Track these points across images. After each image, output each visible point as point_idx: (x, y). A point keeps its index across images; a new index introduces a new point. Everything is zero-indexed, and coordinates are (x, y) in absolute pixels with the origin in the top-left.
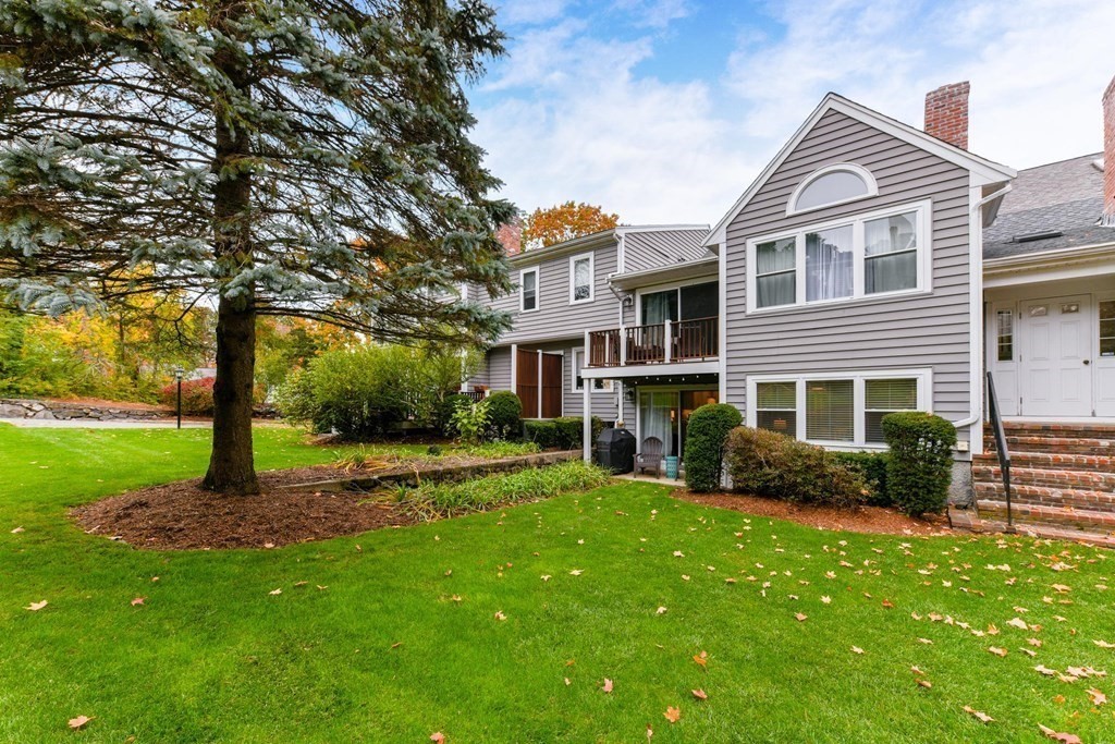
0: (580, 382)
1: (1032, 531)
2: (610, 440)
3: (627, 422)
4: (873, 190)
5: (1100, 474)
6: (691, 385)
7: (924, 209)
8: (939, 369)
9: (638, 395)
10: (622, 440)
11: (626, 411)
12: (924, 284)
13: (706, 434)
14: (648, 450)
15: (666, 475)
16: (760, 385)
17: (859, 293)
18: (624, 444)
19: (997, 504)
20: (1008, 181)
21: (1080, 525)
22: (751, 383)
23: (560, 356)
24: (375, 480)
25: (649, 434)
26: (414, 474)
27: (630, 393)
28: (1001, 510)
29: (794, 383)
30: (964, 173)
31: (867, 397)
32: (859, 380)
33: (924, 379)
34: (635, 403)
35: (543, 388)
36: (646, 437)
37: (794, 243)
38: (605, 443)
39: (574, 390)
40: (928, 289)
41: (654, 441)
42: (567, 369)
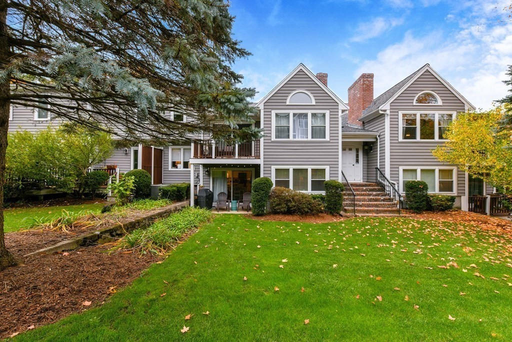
0: (174, 165)
1: (360, 215)
4: (314, 103)
5: (367, 197)
6: (248, 168)
7: (327, 113)
8: (331, 166)
9: (211, 172)
11: (205, 180)
12: (328, 138)
13: (263, 191)
15: (232, 209)
16: (277, 170)
17: (310, 138)
19: (350, 208)
20: (347, 110)
21: (367, 212)
22: (273, 168)
23: (161, 150)
24: (98, 235)
26: (120, 226)
27: (207, 171)
28: (352, 210)
29: (289, 169)
30: (337, 104)
31: (312, 175)
32: (310, 168)
33: (327, 168)
34: (209, 176)
35: (154, 167)
37: (289, 115)
38: (202, 196)
39: (170, 168)
40: (329, 140)
41: (223, 194)
42: (166, 157)
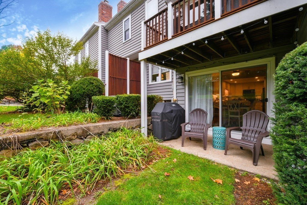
2: (161, 112)
3: (179, 99)
9: (187, 78)
10: (172, 111)
11: (178, 91)
14: (195, 120)
18: (173, 115)
25: (195, 107)
27: (182, 78)
34: (184, 85)
36: (193, 109)
39: (150, 83)
41: (199, 112)
